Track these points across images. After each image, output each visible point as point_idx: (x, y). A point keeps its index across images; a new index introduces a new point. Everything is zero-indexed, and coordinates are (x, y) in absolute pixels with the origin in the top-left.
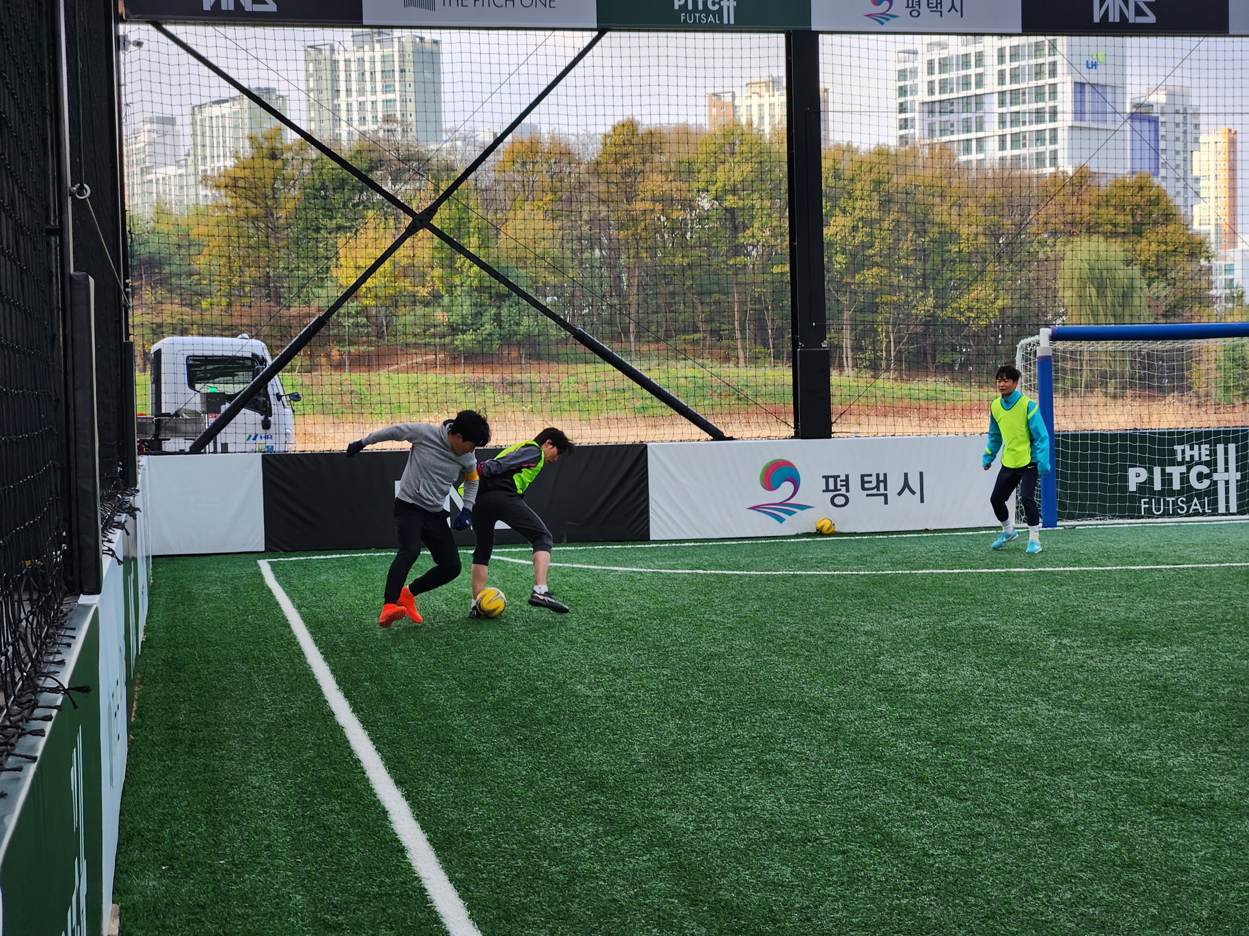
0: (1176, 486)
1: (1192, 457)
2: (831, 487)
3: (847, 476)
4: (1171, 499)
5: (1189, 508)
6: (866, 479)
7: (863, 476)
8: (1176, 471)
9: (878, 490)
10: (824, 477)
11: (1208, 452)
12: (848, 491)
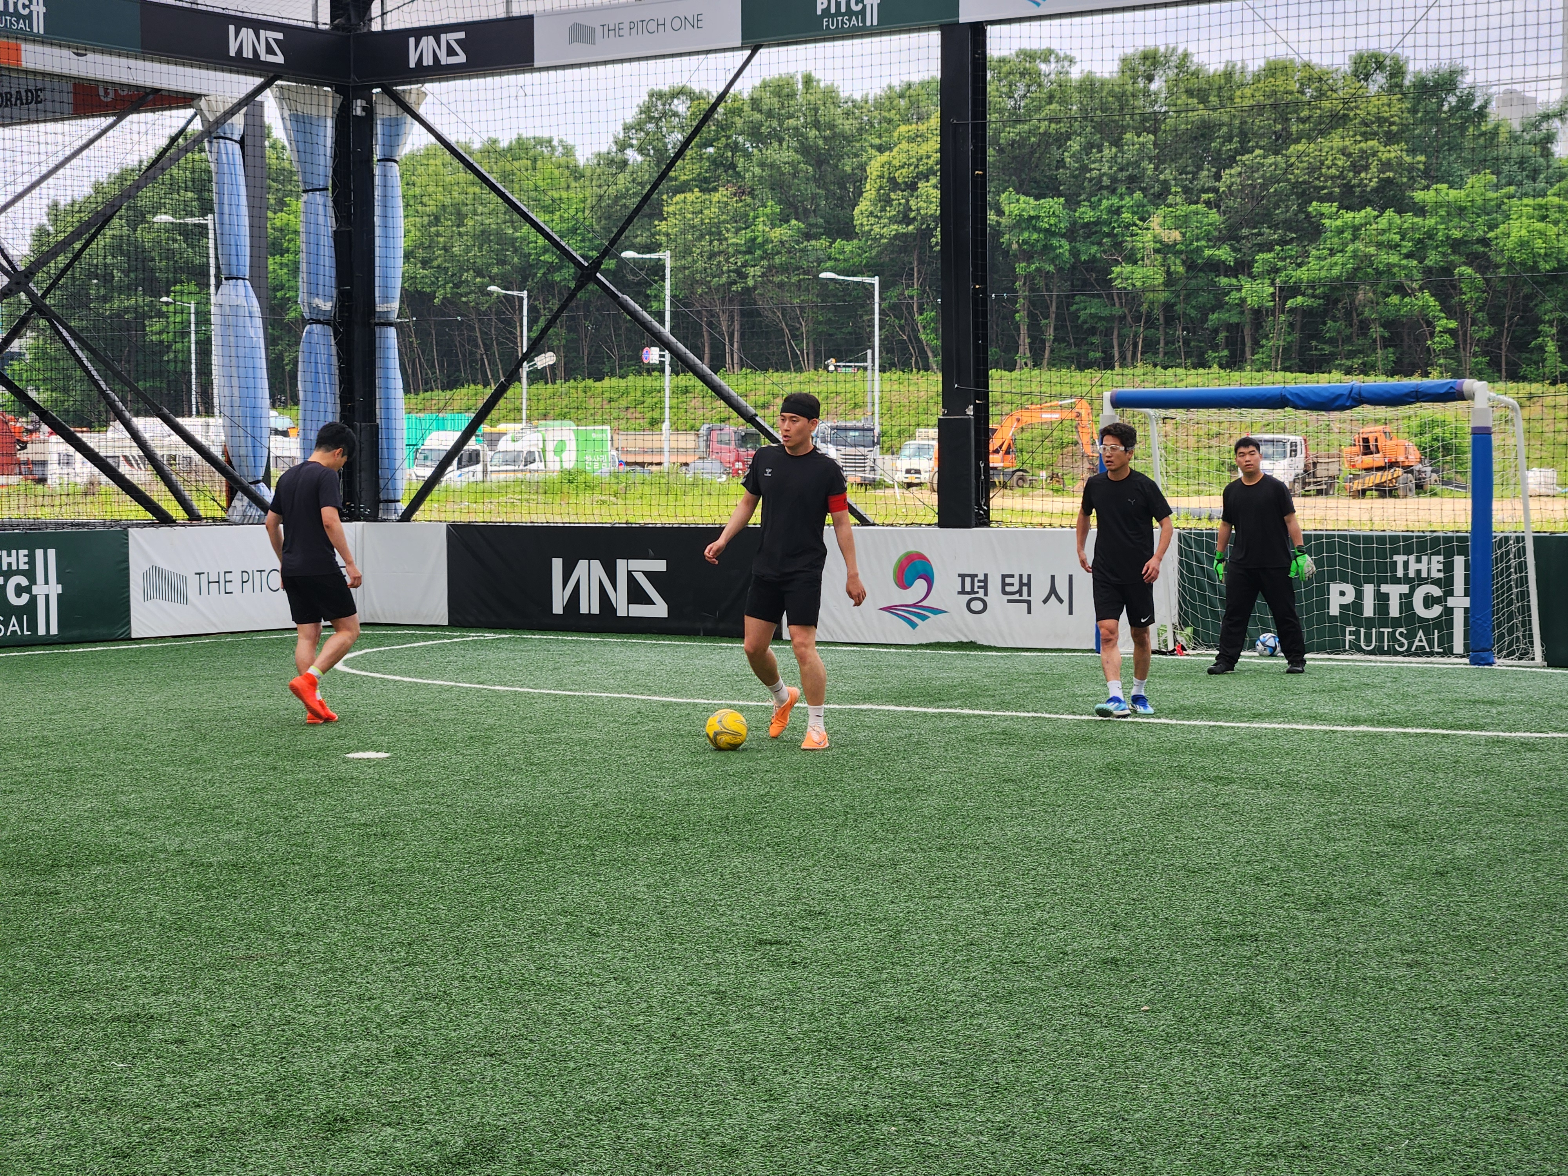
0: (1394, 611)
2: (968, 588)
3: (986, 576)
4: (1386, 630)
5: (1411, 644)
6: (1008, 580)
7: (1004, 577)
8: (1394, 591)
9: (1021, 595)
10: (959, 575)
11: (1441, 567)
12: (986, 594)
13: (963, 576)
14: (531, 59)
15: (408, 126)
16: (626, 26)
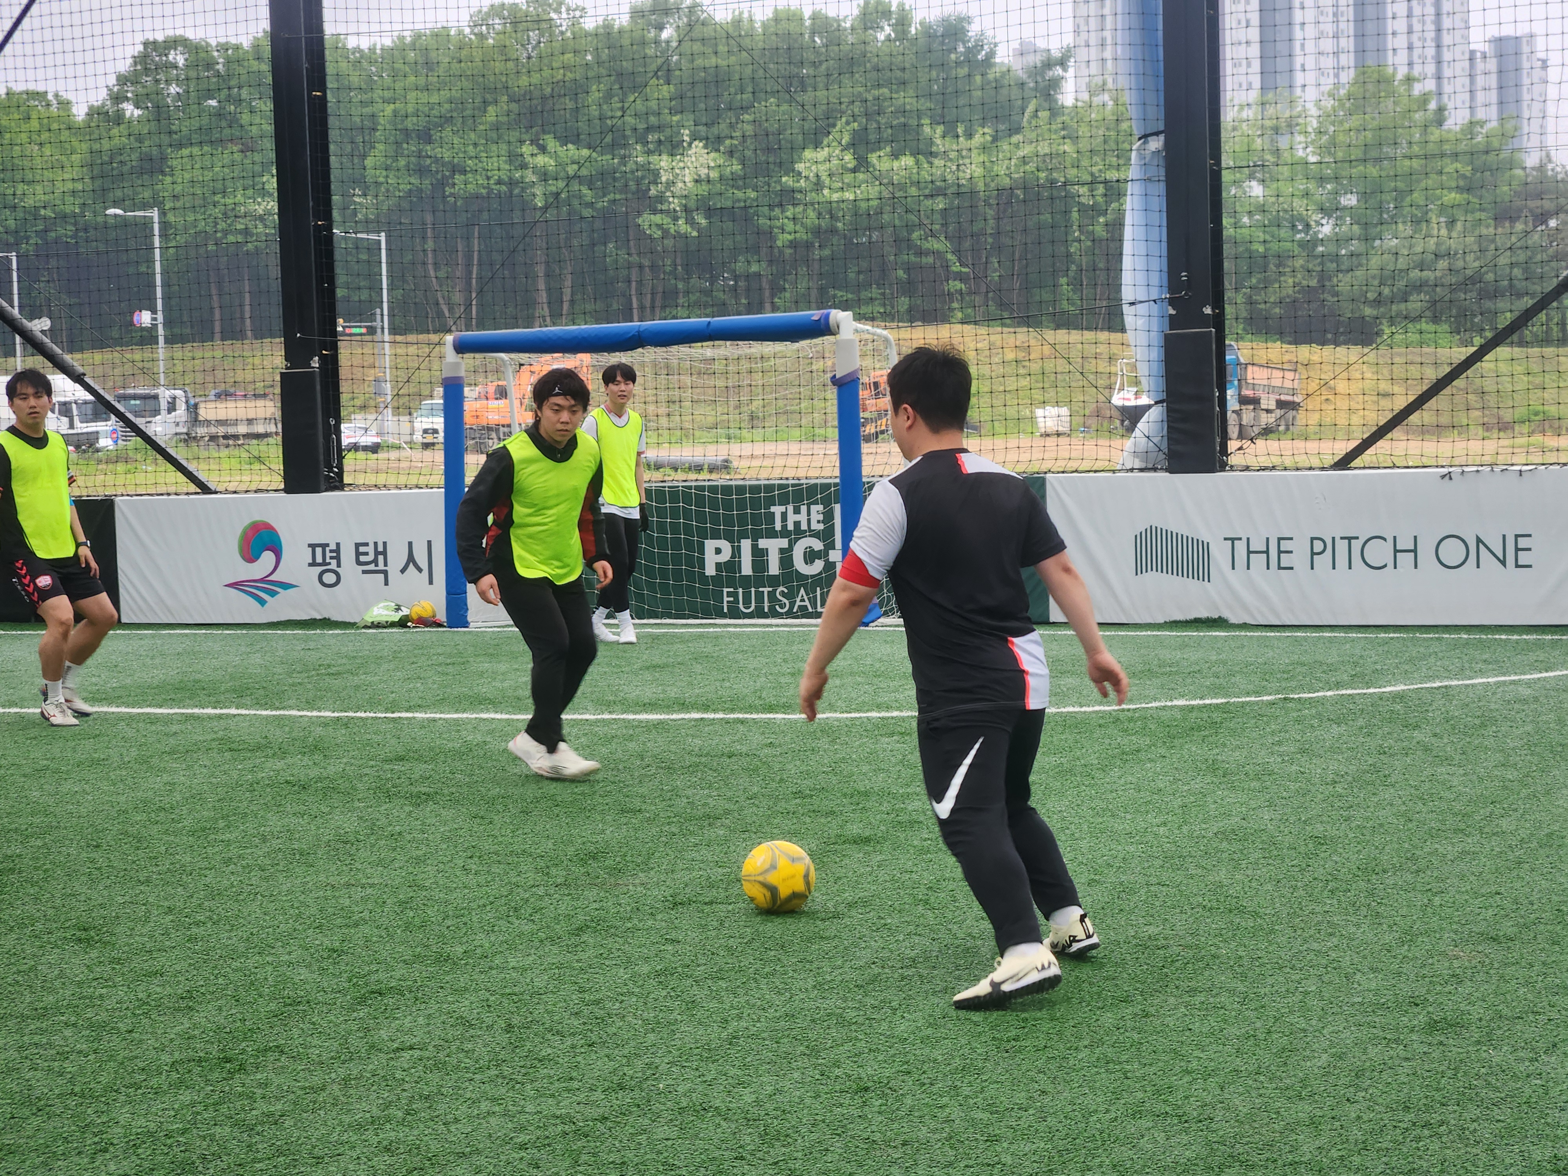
0: (774, 568)
1: (797, 524)
2: (319, 559)
3: (338, 545)
4: (766, 590)
5: (792, 604)
6: (362, 549)
7: (357, 546)
8: (773, 546)
9: (377, 565)
10: (310, 545)
11: (821, 517)
12: (339, 565)
13: (313, 546)
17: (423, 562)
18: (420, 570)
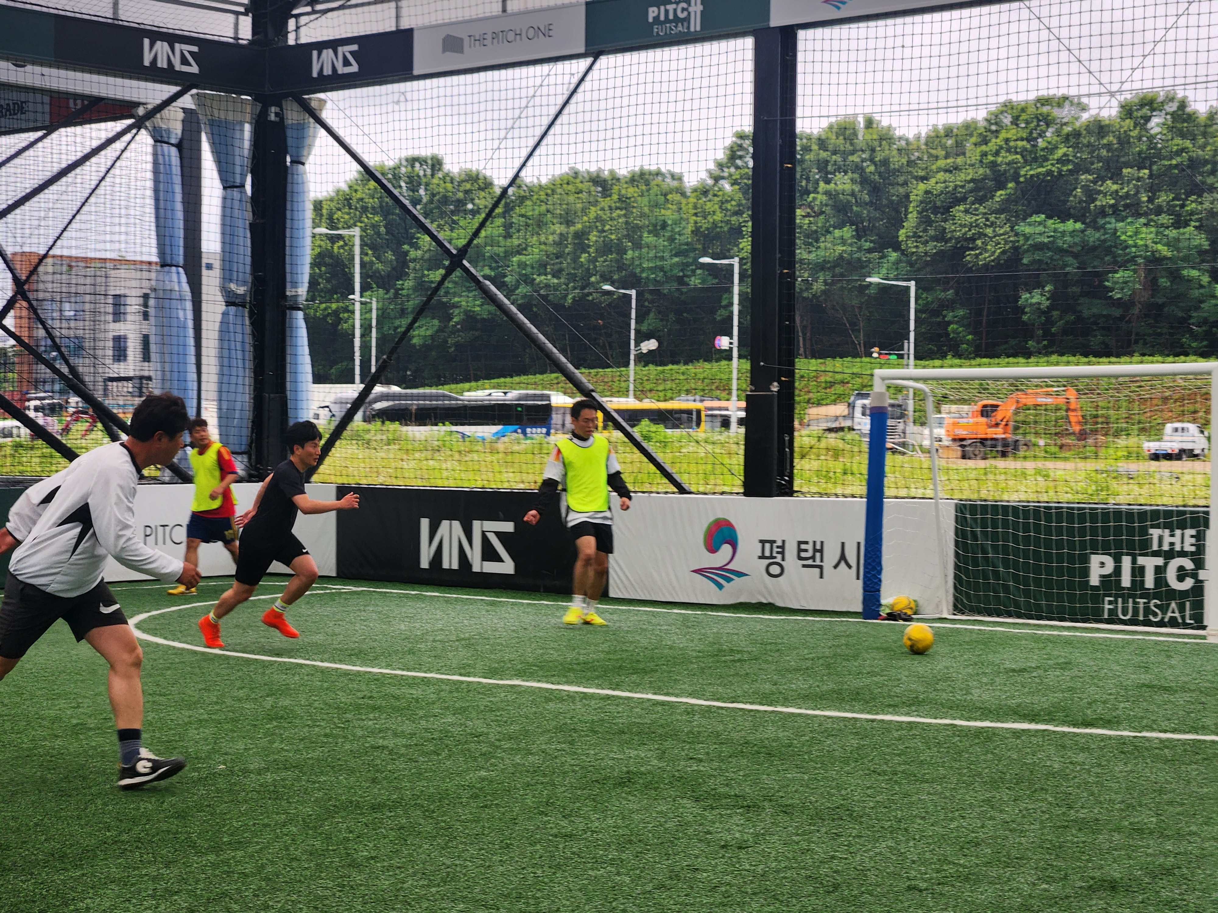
2: (767, 554)
3: (784, 541)
5: (1164, 615)
6: (803, 546)
7: (800, 543)
8: (1150, 563)
9: (814, 561)
10: (760, 541)
12: (783, 560)
13: (763, 542)
14: (410, 67)
15: (312, 130)
16: (489, 37)
17: (853, 561)
18: (850, 567)
